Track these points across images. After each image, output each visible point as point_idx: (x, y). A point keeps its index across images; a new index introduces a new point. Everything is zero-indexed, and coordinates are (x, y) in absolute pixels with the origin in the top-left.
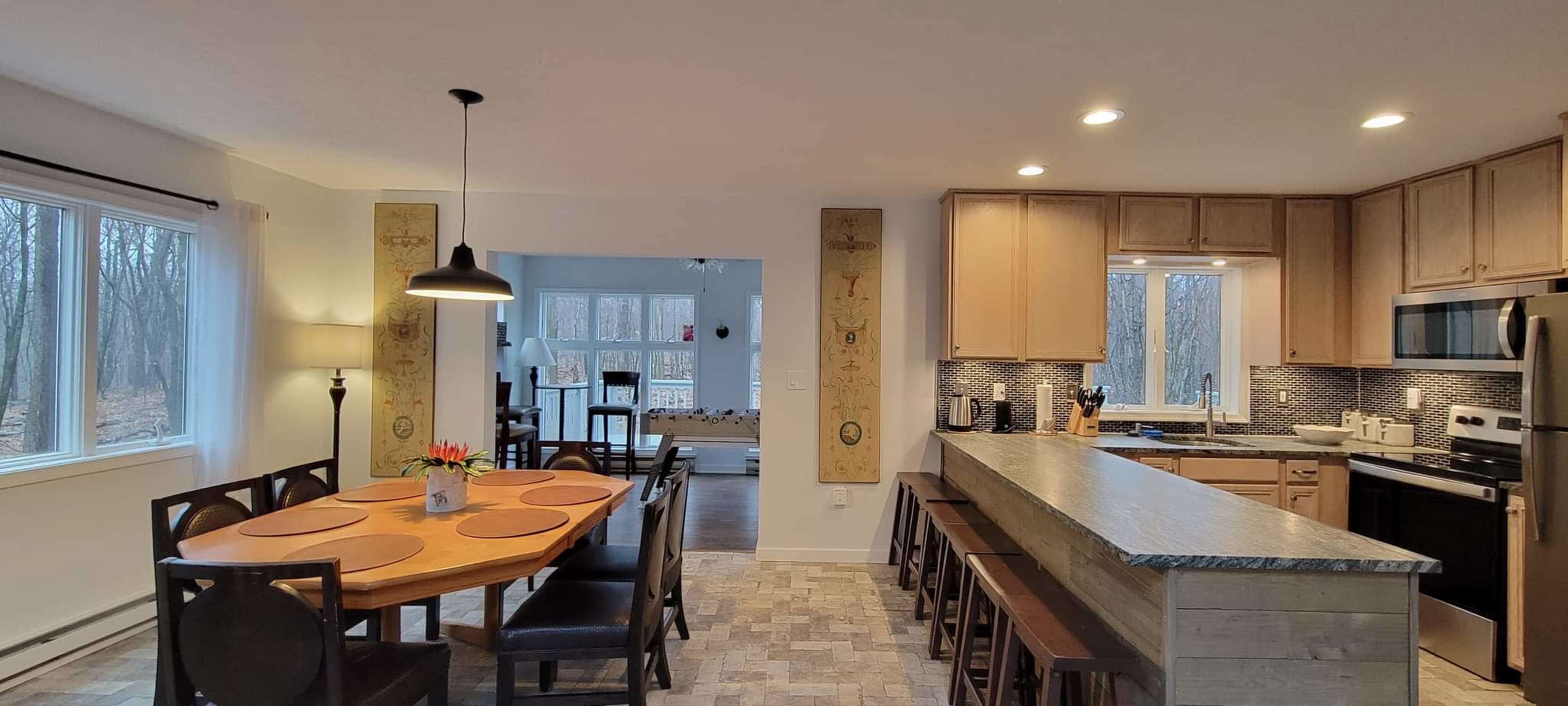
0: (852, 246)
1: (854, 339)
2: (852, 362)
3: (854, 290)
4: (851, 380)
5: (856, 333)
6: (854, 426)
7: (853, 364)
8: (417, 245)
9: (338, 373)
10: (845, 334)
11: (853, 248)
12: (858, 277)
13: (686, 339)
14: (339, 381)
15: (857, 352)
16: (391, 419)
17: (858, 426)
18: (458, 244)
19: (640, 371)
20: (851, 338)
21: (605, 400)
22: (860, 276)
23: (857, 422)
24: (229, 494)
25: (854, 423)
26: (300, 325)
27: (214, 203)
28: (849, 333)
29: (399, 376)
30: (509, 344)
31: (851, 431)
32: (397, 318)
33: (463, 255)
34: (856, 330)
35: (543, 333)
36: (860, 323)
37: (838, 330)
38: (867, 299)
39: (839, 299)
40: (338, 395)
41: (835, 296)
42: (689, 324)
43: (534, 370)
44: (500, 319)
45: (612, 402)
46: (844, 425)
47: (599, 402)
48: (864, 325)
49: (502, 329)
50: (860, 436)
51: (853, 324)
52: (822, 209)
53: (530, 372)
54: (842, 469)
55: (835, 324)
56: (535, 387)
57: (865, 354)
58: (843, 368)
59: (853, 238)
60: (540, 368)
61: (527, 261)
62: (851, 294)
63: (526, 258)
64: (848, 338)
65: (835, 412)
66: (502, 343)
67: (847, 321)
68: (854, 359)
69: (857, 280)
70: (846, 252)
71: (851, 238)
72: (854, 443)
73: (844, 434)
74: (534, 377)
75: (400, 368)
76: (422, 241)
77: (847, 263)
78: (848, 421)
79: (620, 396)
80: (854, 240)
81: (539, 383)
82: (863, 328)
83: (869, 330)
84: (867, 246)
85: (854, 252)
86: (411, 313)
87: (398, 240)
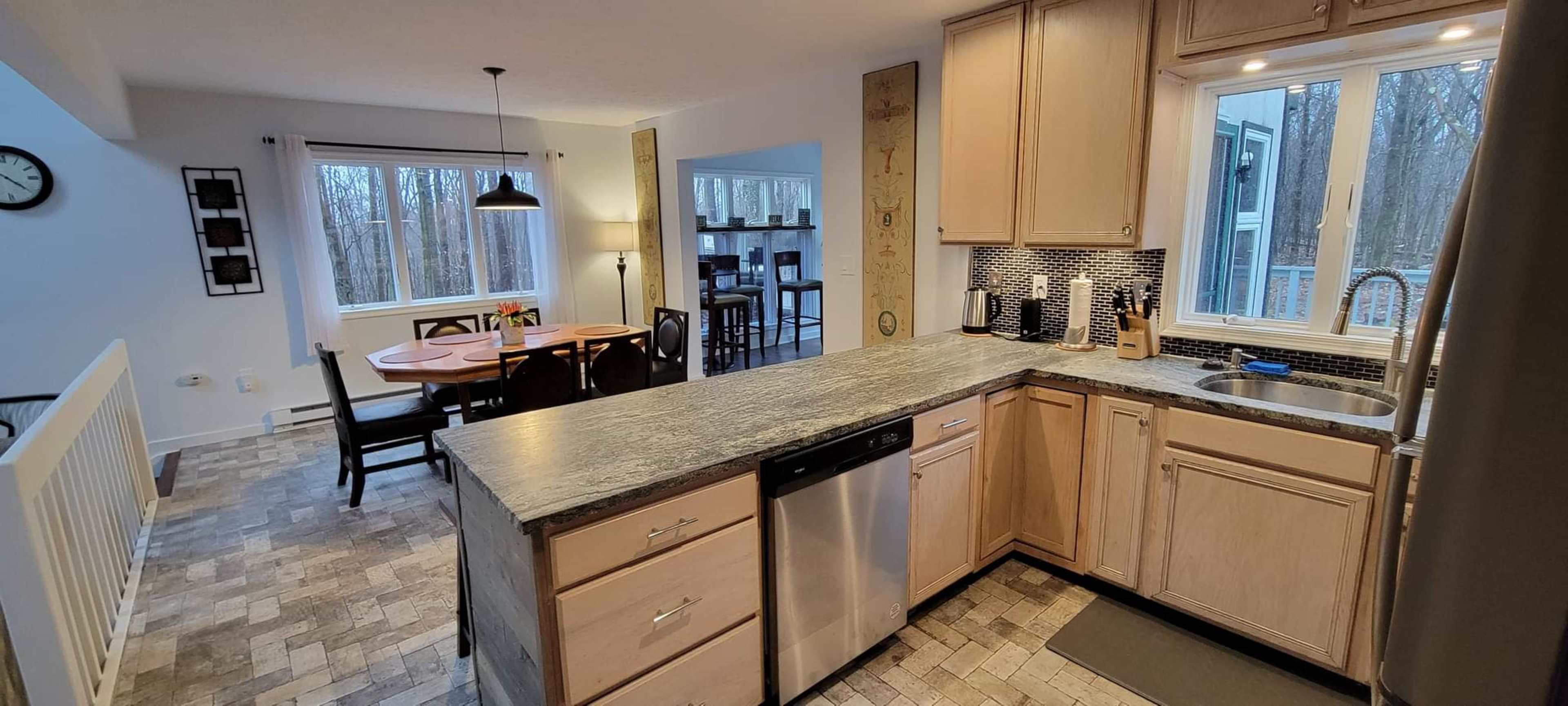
0: (888, 113)
1: (890, 221)
2: (889, 246)
3: (891, 166)
4: (887, 267)
5: (892, 214)
6: (891, 317)
7: (890, 249)
8: (648, 161)
9: (621, 254)
10: (882, 215)
11: (890, 116)
12: (893, 149)
14: (621, 260)
15: (893, 235)
16: (648, 286)
17: (893, 316)
20: (888, 219)
22: (896, 148)
23: (893, 312)
24: (459, 322)
25: (890, 313)
27: (526, 154)
28: (886, 215)
29: (649, 257)
31: (888, 321)
32: (646, 216)
34: (892, 211)
36: (894, 204)
37: (876, 212)
38: (901, 174)
39: (878, 176)
40: (622, 268)
41: (874, 174)
46: (882, 314)
48: (900, 204)
50: (895, 328)
51: (889, 204)
52: (864, 75)
55: (874, 205)
57: (900, 238)
58: (881, 253)
59: (889, 103)
62: (888, 169)
64: (885, 220)
65: (875, 299)
67: (884, 202)
68: (890, 244)
69: (893, 154)
70: (883, 122)
71: (887, 104)
72: (891, 335)
73: (881, 323)
75: (649, 251)
76: (650, 157)
77: (884, 134)
78: (885, 310)
80: (891, 106)
82: (901, 207)
83: (903, 210)
84: (902, 111)
85: (892, 120)
86: (651, 214)
87: (641, 159)
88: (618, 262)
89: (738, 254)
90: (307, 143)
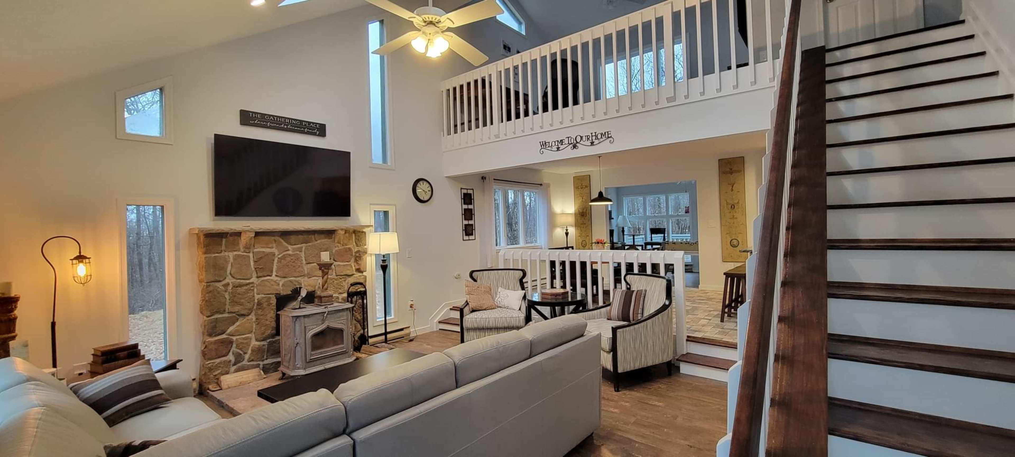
0: (731, 172)
1: (734, 207)
4: (734, 223)
5: (735, 205)
7: (735, 217)
8: (585, 188)
9: (566, 227)
10: (730, 205)
13: (686, 212)
14: (567, 230)
15: (736, 212)
16: (581, 241)
17: (738, 241)
18: (599, 191)
19: (666, 227)
20: (733, 207)
21: (652, 240)
22: (735, 183)
25: (736, 239)
26: (558, 214)
27: (541, 185)
28: (732, 205)
29: (582, 228)
30: (613, 219)
31: (735, 242)
32: (581, 211)
33: (601, 194)
35: (625, 213)
36: (736, 202)
37: (727, 205)
38: (739, 192)
39: (727, 193)
40: (567, 234)
41: (725, 192)
42: (687, 206)
43: (623, 228)
44: (609, 209)
45: (654, 240)
46: (732, 240)
47: (649, 240)
49: (610, 212)
50: (739, 244)
51: (733, 202)
52: (719, 160)
53: (622, 229)
54: (731, 256)
55: (726, 202)
56: (623, 235)
57: (739, 213)
58: (730, 218)
60: (625, 228)
61: (618, 190)
62: (732, 190)
63: (618, 189)
64: (732, 207)
65: (728, 235)
66: (611, 218)
67: (731, 201)
68: (735, 215)
69: (734, 186)
70: (729, 175)
71: (731, 169)
72: (737, 247)
73: (732, 243)
74: (623, 231)
75: (582, 226)
76: (586, 187)
77: (730, 179)
78: (733, 238)
79: (658, 238)
81: (625, 233)
82: (738, 203)
83: (740, 204)
84: (739, 171)
85: (733, 174)
86: (585, 210)
87: (580, 187)
88: (565, 231)
89: (613, 229)
90: (494, 179)
